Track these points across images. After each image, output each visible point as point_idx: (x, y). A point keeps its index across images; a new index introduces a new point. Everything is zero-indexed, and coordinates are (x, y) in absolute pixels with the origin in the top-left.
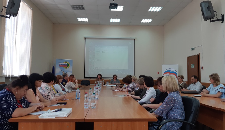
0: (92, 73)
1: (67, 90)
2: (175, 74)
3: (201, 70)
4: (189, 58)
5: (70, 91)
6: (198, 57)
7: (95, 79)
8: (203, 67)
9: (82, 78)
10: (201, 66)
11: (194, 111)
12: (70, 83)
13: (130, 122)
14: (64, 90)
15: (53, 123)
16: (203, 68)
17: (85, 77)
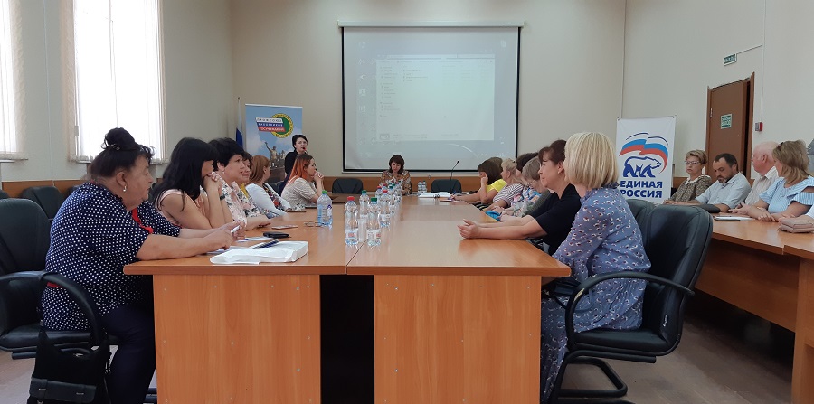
0: (369, 155)
1: (287, 205)
2: (662, 151)
3: (755, 135)
4: (713, 94)
5: (299, 209)
6: (748, 86)
7: (379, 175)
8: (761, 124)
9: (337, 172)
10: (756, 119)
11: (691, 248)
12: (297, 184)
13: (482, 278)
14: (278, 204)
15: (254, 278)
16: (761, 127)
17: (345, 170)
